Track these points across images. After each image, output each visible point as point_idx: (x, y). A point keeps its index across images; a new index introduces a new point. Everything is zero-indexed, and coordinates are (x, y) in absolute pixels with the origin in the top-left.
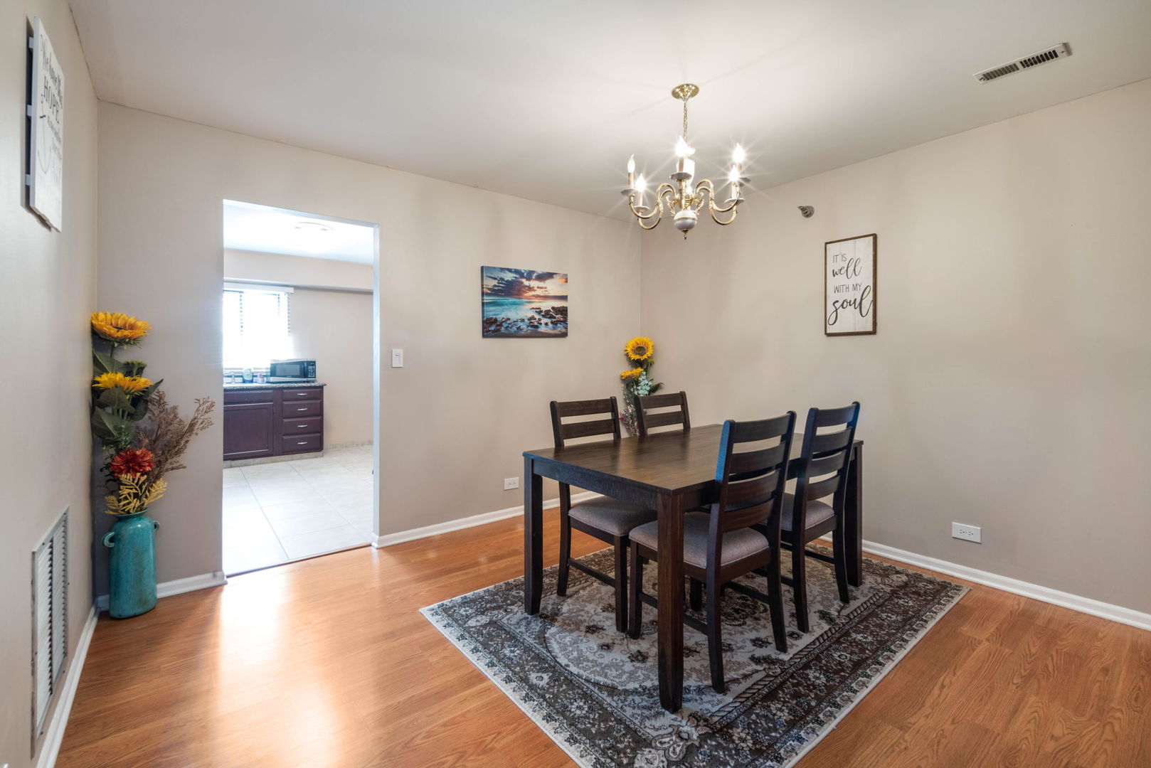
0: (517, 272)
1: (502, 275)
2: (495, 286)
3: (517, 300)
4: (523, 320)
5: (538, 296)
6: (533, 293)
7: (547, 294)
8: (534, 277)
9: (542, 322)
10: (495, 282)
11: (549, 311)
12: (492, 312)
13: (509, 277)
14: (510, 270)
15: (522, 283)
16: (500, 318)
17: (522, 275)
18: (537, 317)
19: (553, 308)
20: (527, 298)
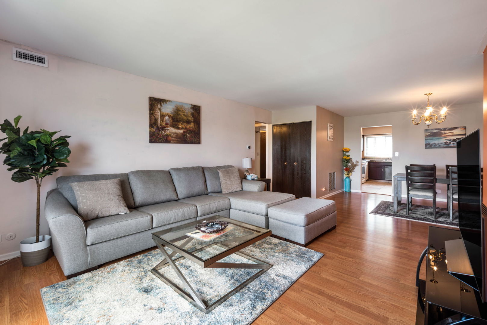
0: (438, 129)
1: (432, 131)
2: (429, 134)
3: (439, 138)
4: (442, 143)
5: (449, 135)
6: (447, 135)
7: (453, 134)
8: (447, 130)
9: (451, 143)
10: (429, 133)
11: (455, 139)
12: (428, 142)
13: (435, 131)
14: (436, 129)
15: (441, 132)
16: (431, 143)
17: (441, 130)
18: (449, 142)
19: (457, 138)
20: (443, 136)
